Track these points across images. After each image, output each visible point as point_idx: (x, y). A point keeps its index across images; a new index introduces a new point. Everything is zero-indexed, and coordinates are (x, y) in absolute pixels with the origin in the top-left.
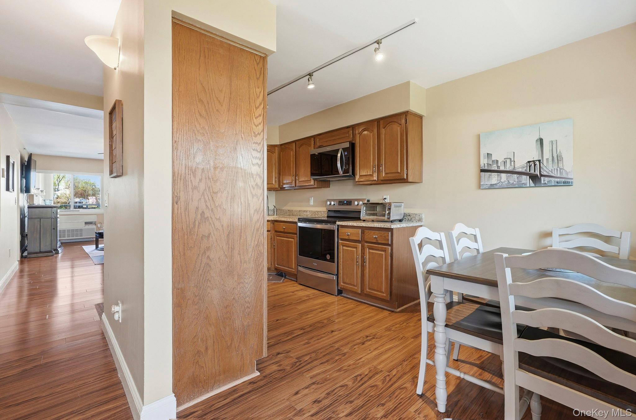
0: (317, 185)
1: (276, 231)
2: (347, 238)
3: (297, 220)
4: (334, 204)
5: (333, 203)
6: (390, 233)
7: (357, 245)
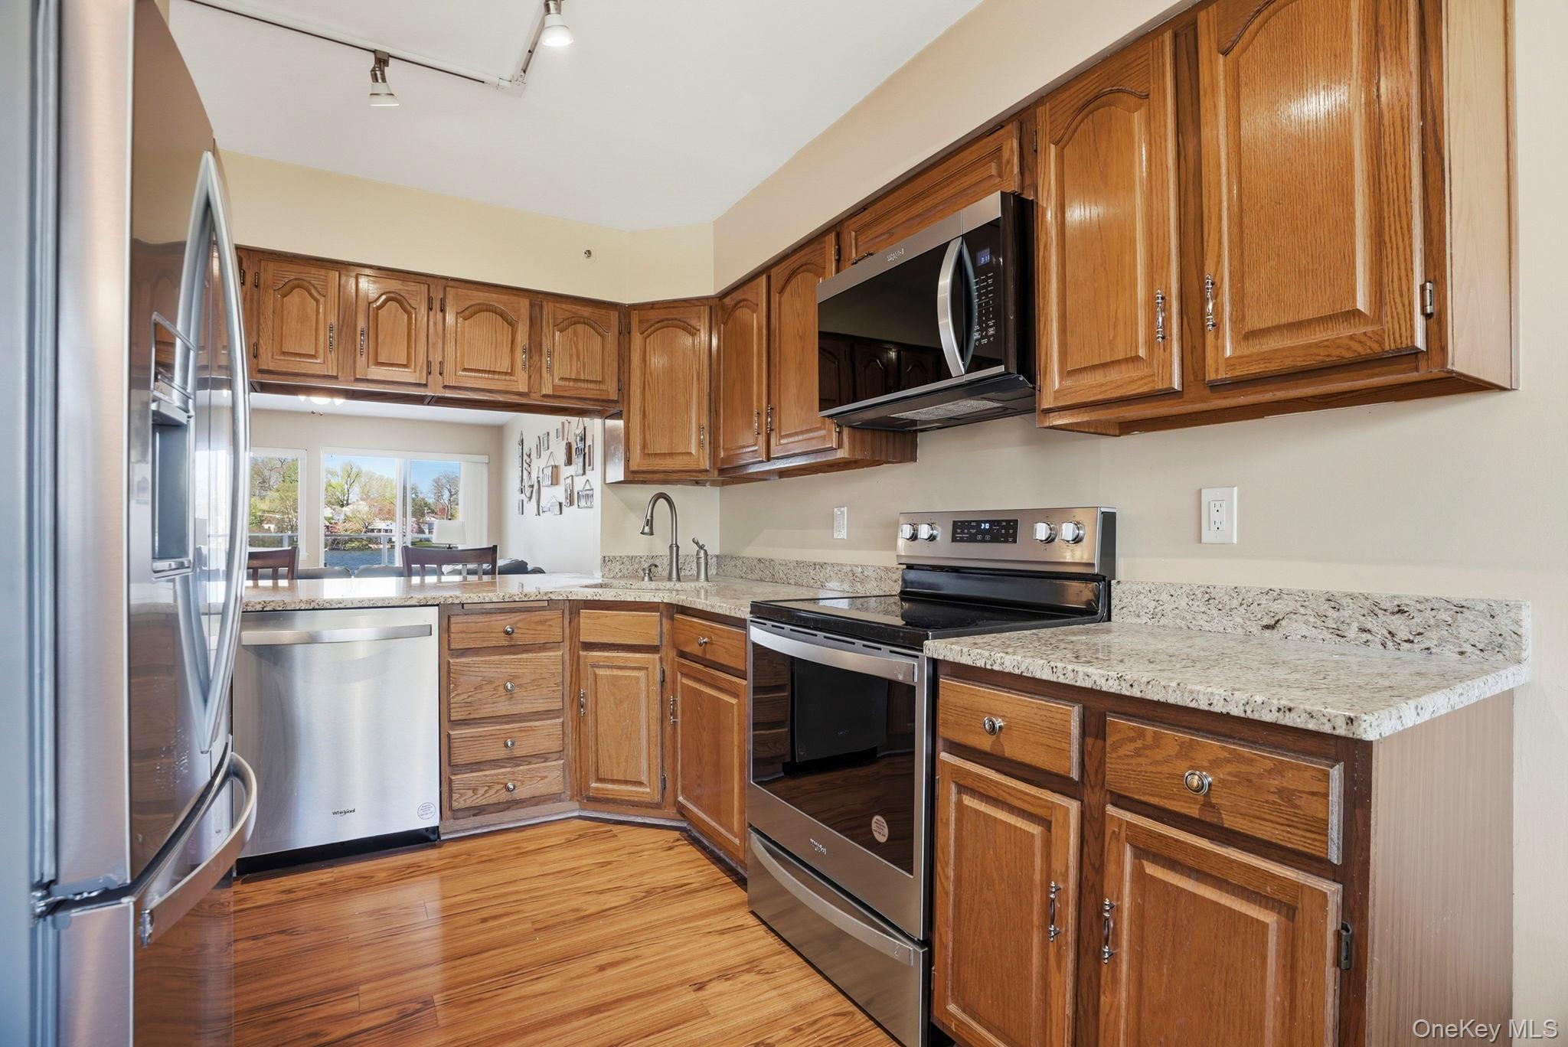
0: (852, 448)
1: (682, 655)
2: (985, 743)
3: (745, 613)
4: (932, 538)
5: (924, 531)
6: (1336, 773)
7: (1052, 806)
